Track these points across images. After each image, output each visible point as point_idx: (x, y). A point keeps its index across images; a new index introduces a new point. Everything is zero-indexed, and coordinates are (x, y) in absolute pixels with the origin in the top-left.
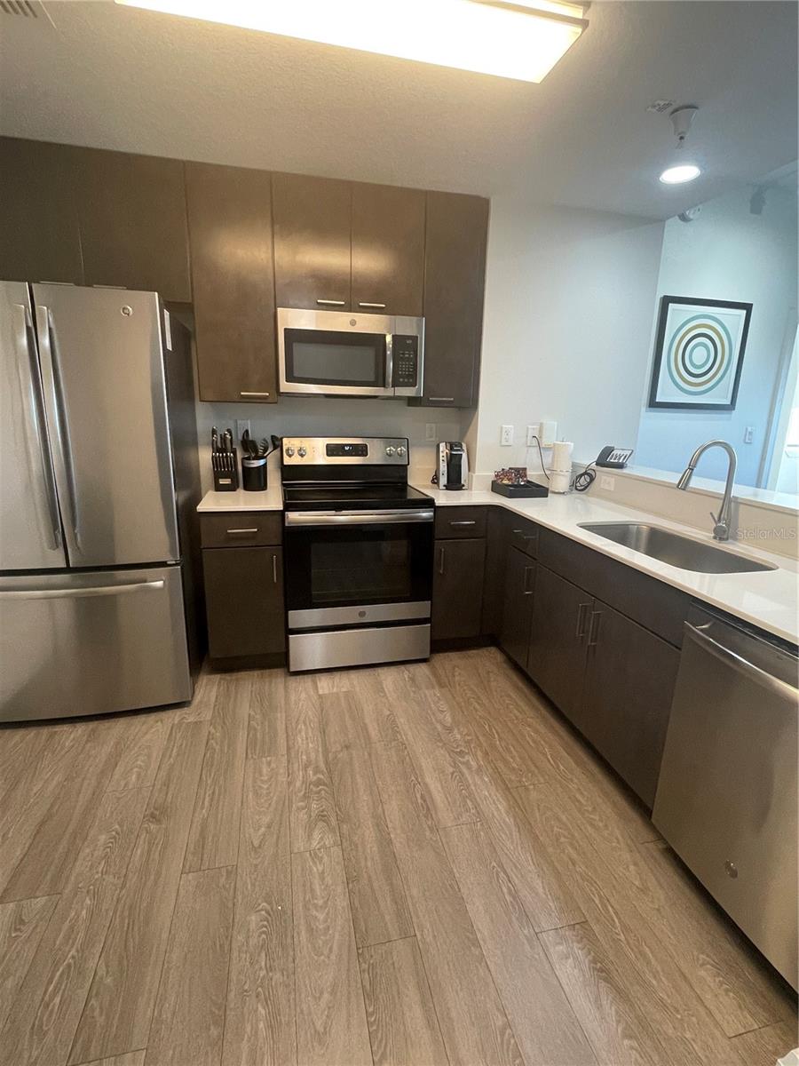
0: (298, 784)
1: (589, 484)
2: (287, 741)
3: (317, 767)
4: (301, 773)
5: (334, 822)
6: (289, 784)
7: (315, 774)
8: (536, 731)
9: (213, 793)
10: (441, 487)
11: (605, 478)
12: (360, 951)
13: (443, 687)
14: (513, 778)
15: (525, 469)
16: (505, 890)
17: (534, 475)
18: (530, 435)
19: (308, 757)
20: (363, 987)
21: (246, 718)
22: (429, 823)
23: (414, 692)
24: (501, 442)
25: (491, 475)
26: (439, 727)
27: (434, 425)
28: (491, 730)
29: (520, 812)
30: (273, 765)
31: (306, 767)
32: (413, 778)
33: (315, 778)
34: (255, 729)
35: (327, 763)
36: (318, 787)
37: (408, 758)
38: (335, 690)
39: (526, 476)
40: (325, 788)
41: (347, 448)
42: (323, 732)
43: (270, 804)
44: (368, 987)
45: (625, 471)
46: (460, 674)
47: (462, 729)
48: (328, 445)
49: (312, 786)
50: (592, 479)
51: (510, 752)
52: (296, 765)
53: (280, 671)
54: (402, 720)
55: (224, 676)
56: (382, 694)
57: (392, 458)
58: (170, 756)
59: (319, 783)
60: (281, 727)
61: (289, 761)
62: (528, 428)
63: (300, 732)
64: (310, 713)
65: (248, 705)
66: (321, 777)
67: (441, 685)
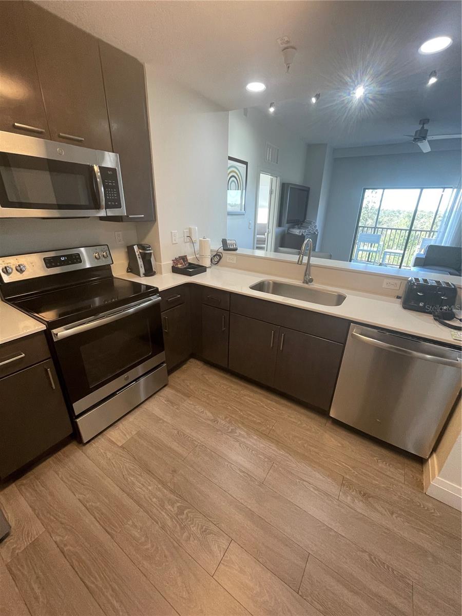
0: (169, 523)
1: (219, 260)
2: (132, 499)
3: (170, 500)
4: (164, 514)
5: (215, 529)
6: (163, 528)
7: (173, 506)
8: (250, 397)
9: (113, 590)
10: (142, 275)
11: (227, 256)
12: (300, 593)
13: (189, 397)
14: (264, 429)
15: (186, 256)
16: (312, 489)
17: (191, 259)
18: (185, 236)
19: (157, 498)
20: (319, 610)
21: (80, 505)
22: (257, 483)
23: (177, 409)
24: (172, 241)
25: (171, 263)
26: (209, 422)
27: (120, 233)
28: (232, 408)
29: (282, 445)
30: (139, 524)
31: (163, 507)
32: (226, 463)
33: (176, 509)
34: (96, 508)
35: (172, 491)
36: (184, 513)
37: (212, 453)
38: (129, 437)
39: (187, 260)
40: (188, 510)
41: (63, 259)
42: (149, 471)
43: (165, 556)
44: (321, 608)
45: (238, 252)
46: (190, 384)
47: (221, 417)
48: (44, 259)
49: (179, 517)
50: (221, 258)
51: (250, 415)
52: (154, 511)
53: (72, 447)
54: (188, 431)
55: (19, 482)
56: (161, 421)
57: (100, 260)
58: (37, 598)
59: (181, 511)
60: (116, 491)
61: (148, 513)
62: (184, 232)
63: (133, 484)
64: (127, 465)
65: (70, 492)
66: (179, 504)
67: (188, 396)
